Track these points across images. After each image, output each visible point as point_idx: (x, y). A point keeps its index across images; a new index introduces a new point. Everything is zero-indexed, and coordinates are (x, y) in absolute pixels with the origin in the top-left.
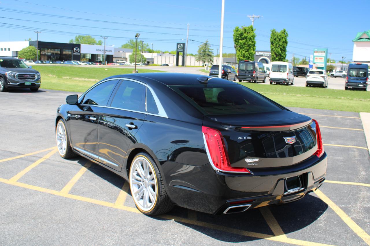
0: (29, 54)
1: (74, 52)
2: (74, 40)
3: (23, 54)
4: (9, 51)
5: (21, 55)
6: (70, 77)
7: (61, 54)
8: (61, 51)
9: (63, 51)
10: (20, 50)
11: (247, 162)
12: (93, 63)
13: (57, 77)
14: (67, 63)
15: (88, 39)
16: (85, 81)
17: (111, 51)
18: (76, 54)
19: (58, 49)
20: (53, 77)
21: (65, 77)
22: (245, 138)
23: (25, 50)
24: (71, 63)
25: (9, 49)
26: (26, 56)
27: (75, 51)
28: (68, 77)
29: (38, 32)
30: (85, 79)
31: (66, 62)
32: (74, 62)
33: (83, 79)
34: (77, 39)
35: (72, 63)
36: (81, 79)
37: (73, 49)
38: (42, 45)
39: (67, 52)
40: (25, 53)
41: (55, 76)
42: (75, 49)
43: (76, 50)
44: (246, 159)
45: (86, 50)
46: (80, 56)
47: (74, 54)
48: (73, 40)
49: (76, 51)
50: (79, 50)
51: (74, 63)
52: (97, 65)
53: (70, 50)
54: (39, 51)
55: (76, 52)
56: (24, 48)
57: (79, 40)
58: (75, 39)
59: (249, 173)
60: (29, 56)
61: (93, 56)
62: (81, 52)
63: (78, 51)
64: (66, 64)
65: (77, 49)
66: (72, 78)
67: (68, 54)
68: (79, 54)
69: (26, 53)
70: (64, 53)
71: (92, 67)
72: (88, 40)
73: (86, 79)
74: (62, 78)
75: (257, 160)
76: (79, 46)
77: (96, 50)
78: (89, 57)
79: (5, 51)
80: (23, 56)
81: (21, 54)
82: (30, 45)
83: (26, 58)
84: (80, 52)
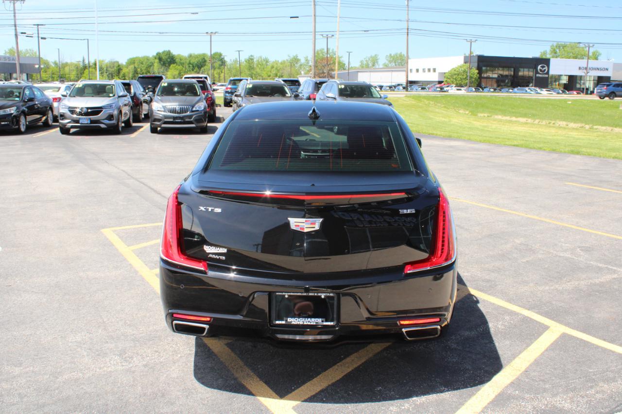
0: (461, 76)
1: (537, 72)
2: (548, 52)
3: (452, 76)
4: (434, 73)
5: (450, 79)
6: (489, 115)
7: (515, 76)
8: (516, 71)
9: (518, 72)
10: (447, 71)
11: (207, 252)
12: (566, 91)
13: (470, 113)
14: (518, 91)
15: (574, 49)
16: (510, 122)
17: (607, 69)
18: (540, 76)
19: (511, 67)
20: (465, 113)
21: (482, 115)
22: (210, 210)
23: (455, 70)
24: (524, 92)
25: (434, 70)
26: (456, 80)
27: (539, 71)
28: (486, 115)
29: (471, 40)
30: (511, 118)
31: (516, 89)
32: (529, 89)
33: (508, 118)
34: (554, 50)
35: (526, 91)
36: (505, 118)
37: (536, 68)
38: (485, 63)
39: (524, 72)
40: (455, 74)
41: (467, 112)
42: (539, 67)
43: (541, 68)
44: (205, 246)
45: (560, 68)
46: (547, 79)
47: (537, 75)
48: (546, 51)
49: (541, 70)
50: (546, 68)
51: (529, 91)
52: (574, 94)
53: (531, 70)
54: (477, 71)
55: (541, 73)
56: (454, 67)
57: (558, 51)
58: (550, 51)
59: (205, 271)
60: (461, 79)
61: (572, 78)
62: (552, 72)
63: (545, 70)
64: (515, 93)
65: (543, 67)
66: (491, 116)
67: (527, 76)
68: (547, 76)
69: (457, 76)
70: (521, 74)
71: (563, 98)
72: (573, 51)
73: (514, 119)
74: (476, 115)
75: (224, 252)
76: (546, 62)
77: (578, 68)
78: (564, 80)
79: (429, 73)
80: (452, 79)
81: (449, 77)
82: (465, 62)
83: (455, 83)
84: (548, 73)
